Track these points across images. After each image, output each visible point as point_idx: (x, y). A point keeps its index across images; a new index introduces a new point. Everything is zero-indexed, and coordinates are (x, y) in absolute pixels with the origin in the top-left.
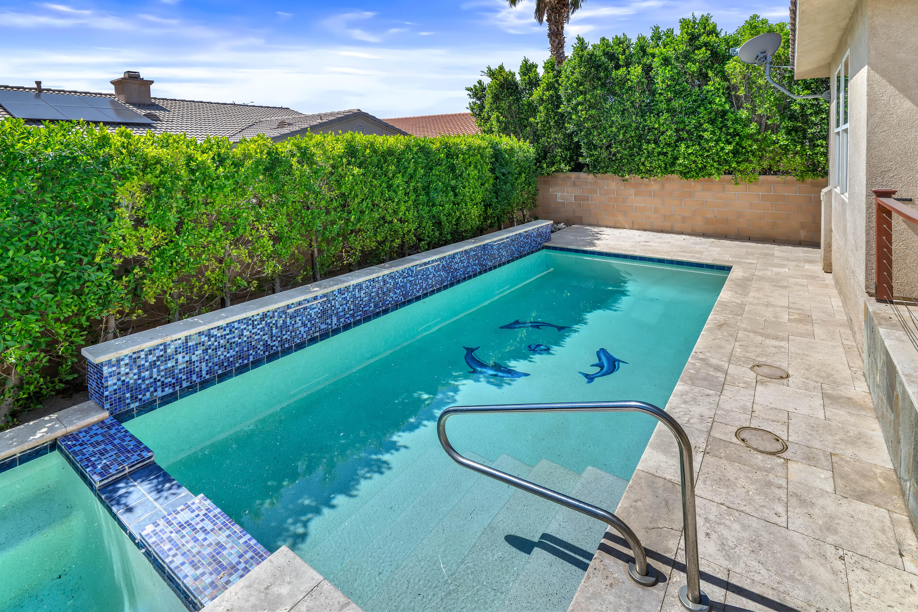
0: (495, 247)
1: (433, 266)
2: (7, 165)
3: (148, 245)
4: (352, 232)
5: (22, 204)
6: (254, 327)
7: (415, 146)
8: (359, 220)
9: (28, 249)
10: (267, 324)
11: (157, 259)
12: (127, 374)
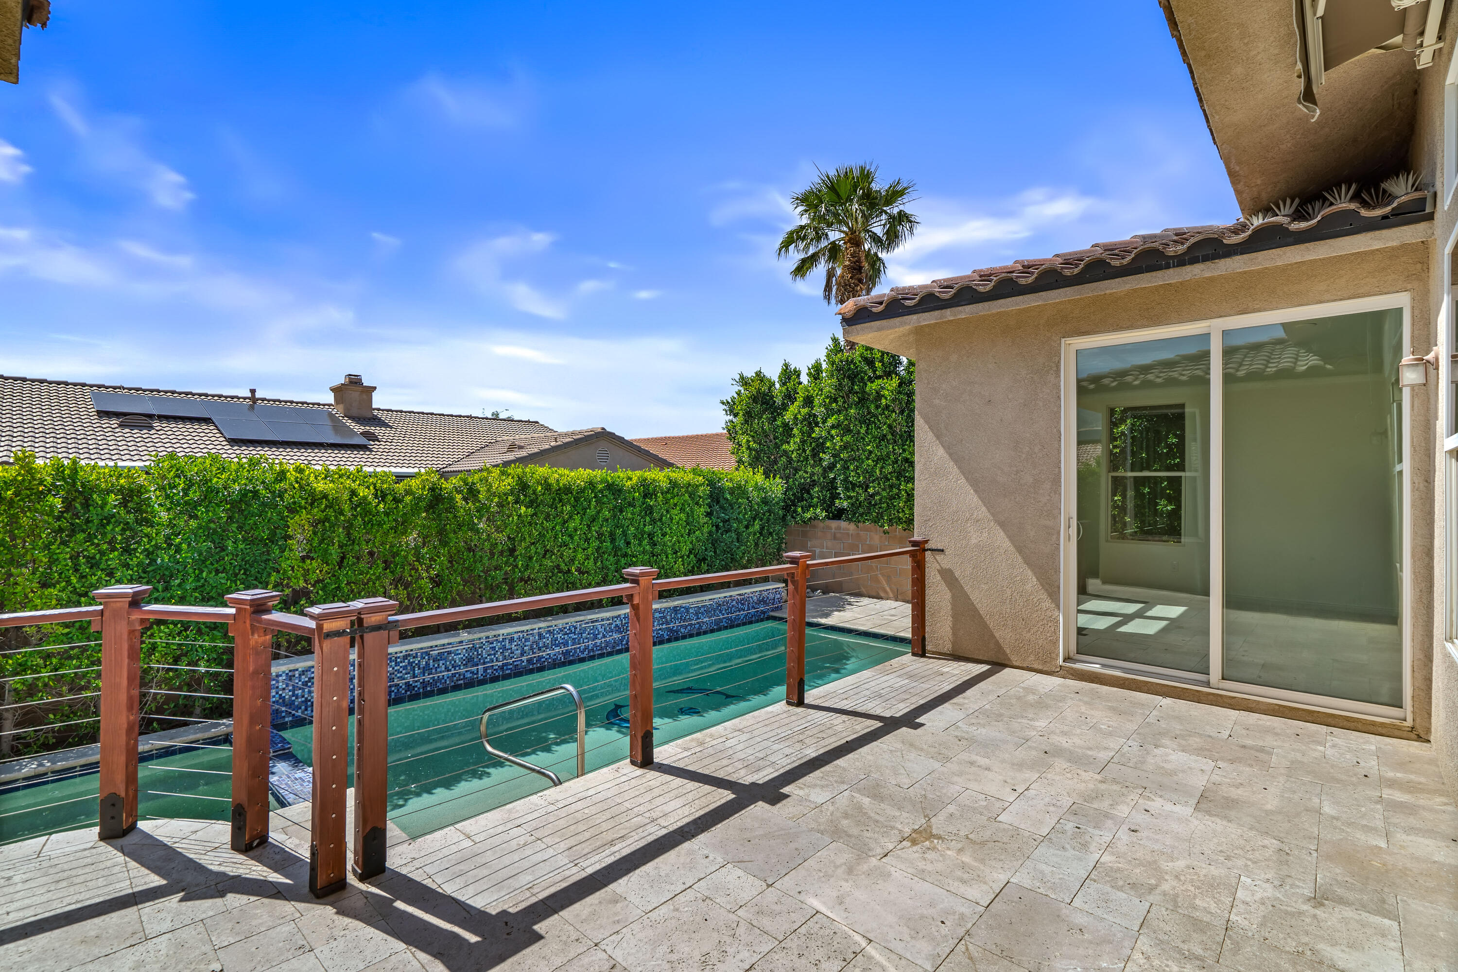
0: (691, 611)
1: (603, 625)
2: (205, 498)
3: (313, 577)
4: (521, 579)
5: (215, 531)
6: (397, 664)
7: (601, 482)
8: (527, 567)
9: (217, 572)
10: (410, 663)
11: (320, 592)
12: (284, 689)
